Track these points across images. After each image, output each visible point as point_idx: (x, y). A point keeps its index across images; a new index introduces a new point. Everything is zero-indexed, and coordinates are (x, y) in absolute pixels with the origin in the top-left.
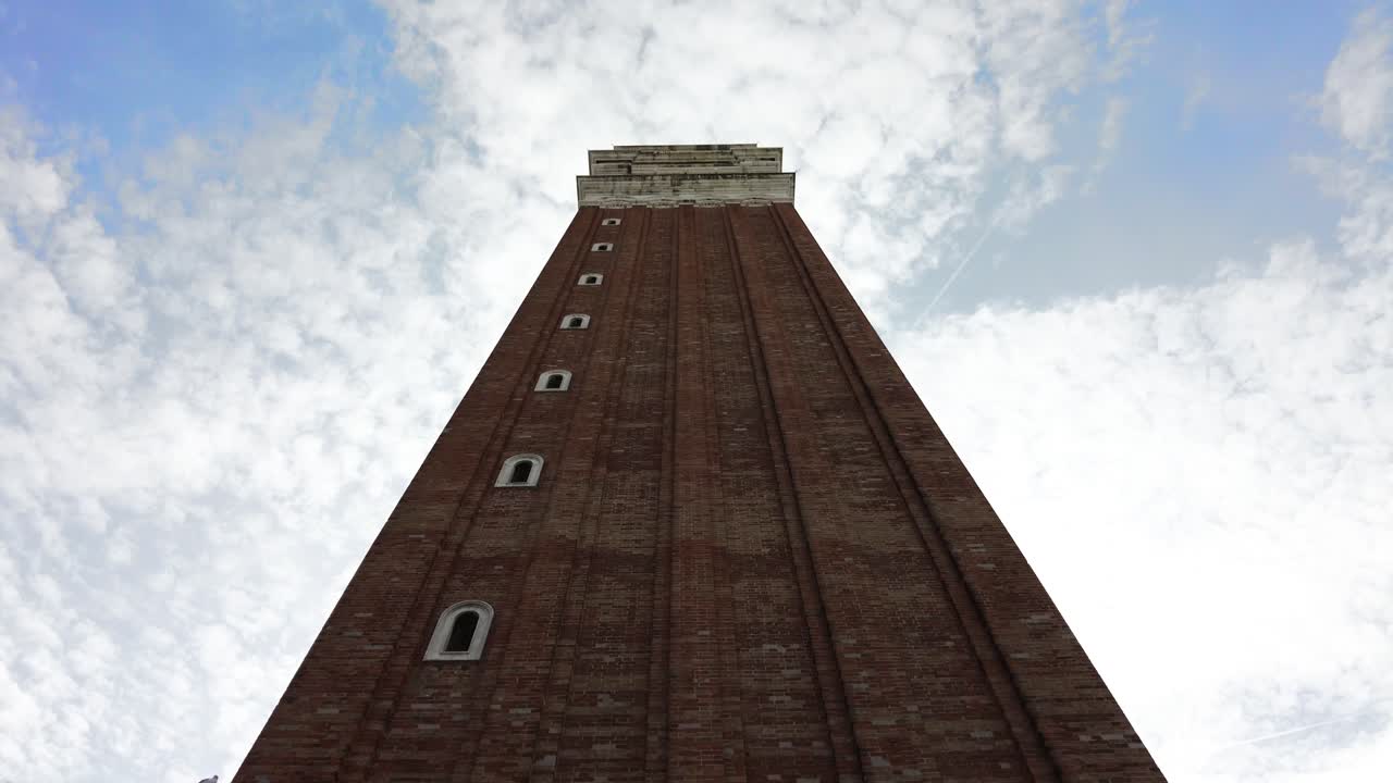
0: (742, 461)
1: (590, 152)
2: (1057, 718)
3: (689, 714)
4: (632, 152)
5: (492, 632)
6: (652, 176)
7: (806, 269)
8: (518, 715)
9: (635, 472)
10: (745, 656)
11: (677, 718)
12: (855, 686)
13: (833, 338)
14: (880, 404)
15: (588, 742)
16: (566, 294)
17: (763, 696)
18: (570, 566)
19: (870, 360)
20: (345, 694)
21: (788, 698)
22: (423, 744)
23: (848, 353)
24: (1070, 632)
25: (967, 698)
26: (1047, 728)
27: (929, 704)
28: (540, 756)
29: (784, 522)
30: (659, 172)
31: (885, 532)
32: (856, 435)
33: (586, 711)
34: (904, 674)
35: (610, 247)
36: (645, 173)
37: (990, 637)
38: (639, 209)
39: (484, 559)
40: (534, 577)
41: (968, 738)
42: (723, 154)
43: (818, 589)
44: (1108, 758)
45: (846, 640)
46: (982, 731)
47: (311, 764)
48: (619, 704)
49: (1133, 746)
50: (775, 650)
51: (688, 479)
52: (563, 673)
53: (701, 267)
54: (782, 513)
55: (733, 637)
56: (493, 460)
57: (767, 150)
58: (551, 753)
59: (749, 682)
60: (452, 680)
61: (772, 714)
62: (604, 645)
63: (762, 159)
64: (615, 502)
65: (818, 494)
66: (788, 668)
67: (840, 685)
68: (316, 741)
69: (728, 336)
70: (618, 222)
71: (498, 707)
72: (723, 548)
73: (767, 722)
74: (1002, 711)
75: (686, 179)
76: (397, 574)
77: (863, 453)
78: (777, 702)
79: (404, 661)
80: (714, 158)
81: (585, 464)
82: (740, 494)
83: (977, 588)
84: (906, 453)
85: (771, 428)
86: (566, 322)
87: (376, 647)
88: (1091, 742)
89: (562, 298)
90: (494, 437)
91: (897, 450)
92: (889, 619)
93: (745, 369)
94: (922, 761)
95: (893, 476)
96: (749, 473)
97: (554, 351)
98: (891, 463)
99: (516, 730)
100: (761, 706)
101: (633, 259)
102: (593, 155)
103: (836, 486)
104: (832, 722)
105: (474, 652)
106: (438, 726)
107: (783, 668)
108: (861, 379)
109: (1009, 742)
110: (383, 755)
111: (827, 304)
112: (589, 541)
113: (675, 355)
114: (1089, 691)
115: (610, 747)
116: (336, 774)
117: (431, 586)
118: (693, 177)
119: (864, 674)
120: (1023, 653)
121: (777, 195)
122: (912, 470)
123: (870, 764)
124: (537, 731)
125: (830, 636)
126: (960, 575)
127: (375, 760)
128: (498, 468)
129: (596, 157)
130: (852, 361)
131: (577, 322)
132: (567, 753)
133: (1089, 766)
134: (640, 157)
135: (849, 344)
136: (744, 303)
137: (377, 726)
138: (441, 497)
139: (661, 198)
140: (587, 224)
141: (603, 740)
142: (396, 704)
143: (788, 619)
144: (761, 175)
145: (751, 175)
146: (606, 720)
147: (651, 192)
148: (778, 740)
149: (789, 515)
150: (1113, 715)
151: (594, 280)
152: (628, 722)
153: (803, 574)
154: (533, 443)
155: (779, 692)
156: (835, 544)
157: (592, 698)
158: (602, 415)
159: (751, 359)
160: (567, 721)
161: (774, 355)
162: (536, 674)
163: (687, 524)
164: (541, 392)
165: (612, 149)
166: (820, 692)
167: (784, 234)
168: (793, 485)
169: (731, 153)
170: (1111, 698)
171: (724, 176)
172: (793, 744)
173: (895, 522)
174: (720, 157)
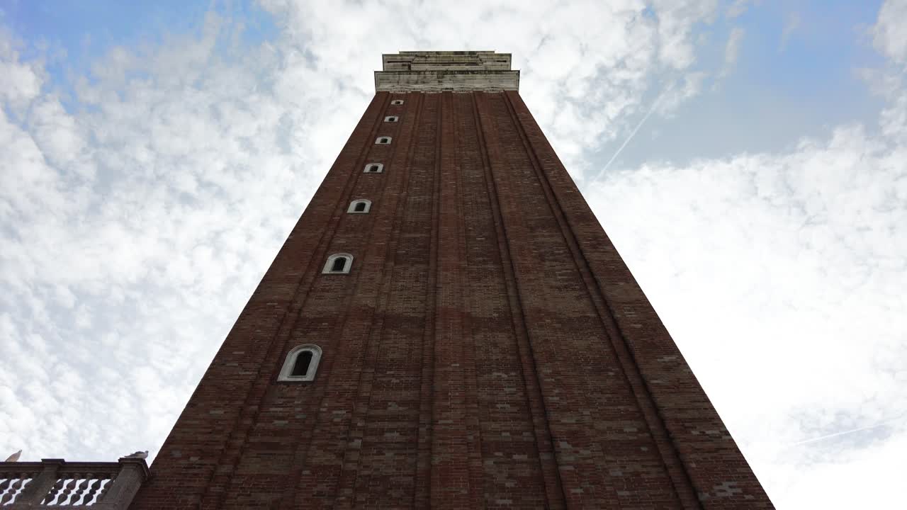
0: (481, 259)
1: (383, 55)
2: (677, 420)
3: (444, 415)
4: (411, 55)
5: (321, 363)
6: (425, 72)
7: (526, 135)
8: (337, 414)
9: (412, 265)
10: (481, 379)
11: (438, 417)
12: (550, 398)
13: (542, 181)
14: (572, 223)
15: (382, 432)
16: (367, 149)
17: (492, 404)
18: (370, 324)
19: (566, 195)
20: (227, 402)
21: (509, 406)
22: (276, 433)
23: (551, 189)
24: (688, 368)
25: (622, 408)
26: (671, 426)
27: (597, 410)
28: (352, 440)
29: (508, 298)
30: (430, 69)
31: (572, 304)
32: (556, 243)
33: (380, 412)
34: (581, 392)
35: (396, 119)
36: (420, 70)
37: (637, 370)
38: (416, 94)
39: (315, 318)
40: (347, 330)
41: (621, 431)
42: (472, 57)
43: (528, 339)
44: (709, 444)
45: (545, 370)
46: (630, 428)
47: (207, 444)
48: (401, 408)
49: (725, 437)
50: (500, 376)
51: (446, 270)
52: (366, 390)
53: (456, 133)
54: (507, 291)
55: (474, 368)
56: (320, 257)
57: (502, 55)
58: (358, 438)
59: (484, 395)
60: (296, 393)
61: (497, 415)
62: (392, 372)
63: (498, 61)
64: (400, 284)
65: (530, 280)
66: (508, 387)
67: (541, 398)
68: (210, 430)
69: (473, 179)
70: (402, 102)
71: (324, 410)
72: (469, 313)
73: (495, 420)
74: (644, 415)
75: (447, 74)
76: (260, 327)
77: (559, 254)
78: (501, 408)
79: (264, 383)
80: (466, 60)
81: (380, 260)
82: (479, 279)
83: (630, 340)
84: (588, 255)
85: (501, 238)
86: (368, 168)
87: (248, 373)
88: (700, 435)
89: (366, 153)
90: (321, 241)
91: (581, 252)
92: (573, 358)
93: (484, 200)
94: (592, 445)
95: (578, 269)
96: (486, 266)
97: (360, 187)
98: (577, 261)
99: (336, 424)
100: (491, 410)
101: (411, 127)
102: (385, 57)
103: (542, 275)
104: (536, 420)
105: (309, 376)
106: (287, 422)
107: (505, 387)
108: (560, 208)
109: (647, 435)
110: (252, 440)
111: (539, 158)
112: (383, 308)
113: (439, 191)
114: (698, 404)
115: (396, 434)
116: (222, 450)
117: (282, 335)
118: (452, 72)
119: (557, 391)
120: (658, 380)
121: (508, 85)
122: (590, 265)
123: (559, 447)
124: (350, 425)
125: (535, 367)
126: (619, 331)
127: (246, 442)
128: (324, 262)
129: (388, 59)
130: (553, 194)
131: (375, 168)
132: (369, 439)
133: (698, 449)
134: (417, 59)
135: (552, 184)
136: (484, 157)
137: (248, 422)
138: (289, 280)
139: (431, 86)
140: (381, 104)
141: (391, 430)
142: (260, 408)
143: (508, 357)
144: (497, 72)
145: (490, 72)
146: (394, 418)
147: (424, 83)
148: (501, 431)
149: (511, 292)
150: (714, 419)
151: (385, 141)
152: (407, 419)
153: (519, 330)
154: (347, 246)
155: (502, 402)
156: (539, 311)
157: (384, 405)
158: (391, 228)
159: (489, 193)
160: (368, 418)
161: (503, 191)
162: (349, 390)
163: (445, 298)
164: (352, 214)
165: (398, 53)
166: (528, 401)
167: (511, 110)
168: (514, 275)
169: (477, 57)
170: (712, 408)
171: (473, 72)
172: (511, 434)
173: (578, 298)
174: (470, 59)
